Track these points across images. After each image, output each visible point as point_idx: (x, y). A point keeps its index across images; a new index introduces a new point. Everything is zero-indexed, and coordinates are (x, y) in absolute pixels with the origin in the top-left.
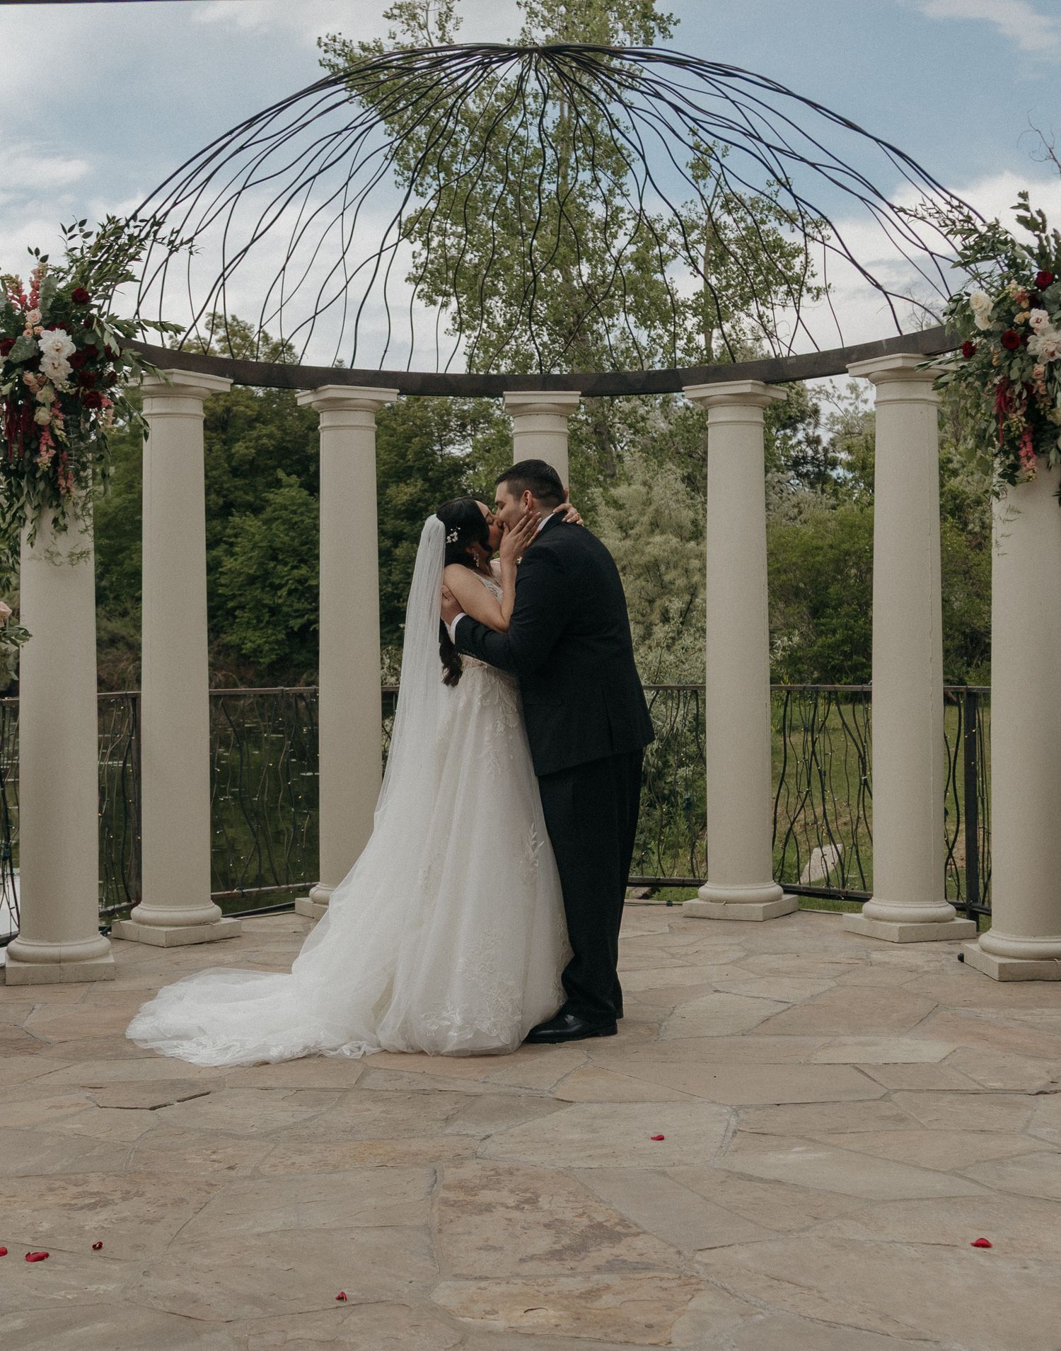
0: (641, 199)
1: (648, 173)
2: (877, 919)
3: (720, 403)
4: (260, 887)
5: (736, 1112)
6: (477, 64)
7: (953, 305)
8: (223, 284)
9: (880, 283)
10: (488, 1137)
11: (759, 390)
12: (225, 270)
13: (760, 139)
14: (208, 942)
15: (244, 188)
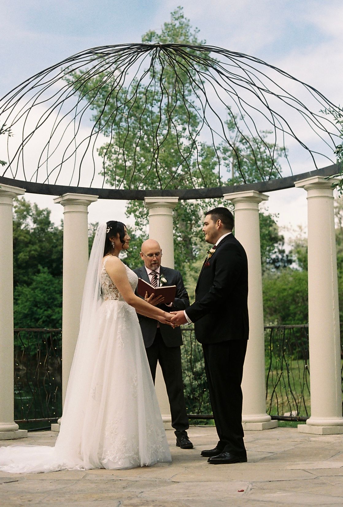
0: (204, 112)
1: (207, 101)
2: (313, 425)
3: (239, 201)
4: (36, 419)
5: (252, 484)
6: (135, 52)
7: (338, 149)
8: (22, 149)
9: (308, 147)
10: (142, 492)
11: (256, 195)
12: (23, 142)
13: (255, 85)
14: (13, 439)
15: (32, 106)
